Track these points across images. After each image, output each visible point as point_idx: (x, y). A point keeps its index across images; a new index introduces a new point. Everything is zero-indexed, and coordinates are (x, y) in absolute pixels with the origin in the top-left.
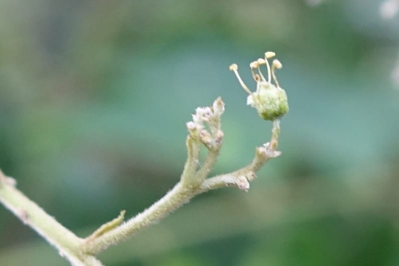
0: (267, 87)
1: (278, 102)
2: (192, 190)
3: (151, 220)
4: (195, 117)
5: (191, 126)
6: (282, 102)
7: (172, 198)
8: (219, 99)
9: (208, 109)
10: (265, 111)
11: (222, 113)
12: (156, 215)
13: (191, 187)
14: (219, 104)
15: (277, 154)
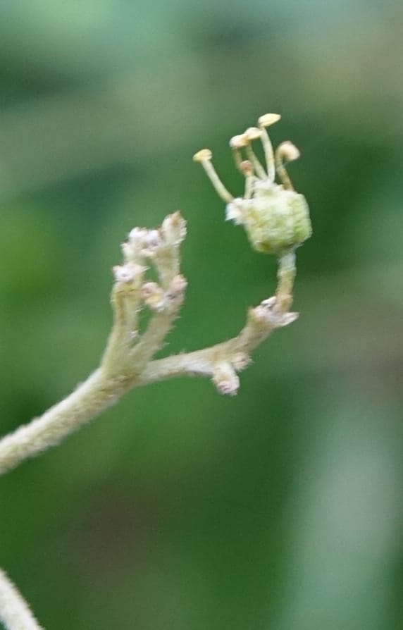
0: (268, 193)
1: (290, 223)
2: (124, 383)
3: (45, 440)
4: (128, 249)
5: (124, 275)
6: (298, 222)
7: (85, 399)
8: (175, 215)
9: (154, 234)
10: (265, 239)
11: (181, 240)
12: (56, 431)
13: (123, 377)
14: (175, 224)
15: (290, 317)
